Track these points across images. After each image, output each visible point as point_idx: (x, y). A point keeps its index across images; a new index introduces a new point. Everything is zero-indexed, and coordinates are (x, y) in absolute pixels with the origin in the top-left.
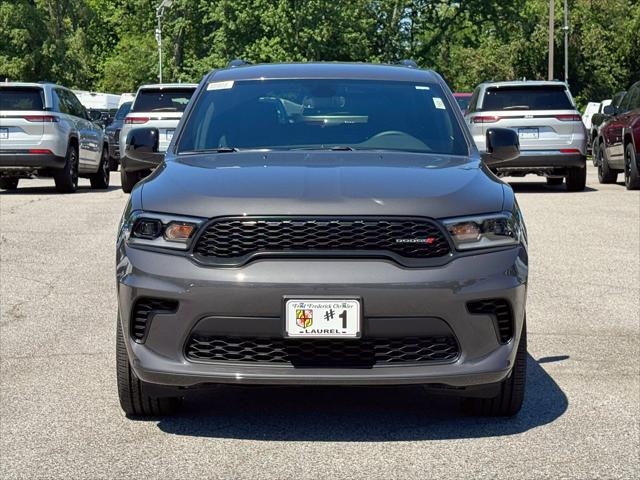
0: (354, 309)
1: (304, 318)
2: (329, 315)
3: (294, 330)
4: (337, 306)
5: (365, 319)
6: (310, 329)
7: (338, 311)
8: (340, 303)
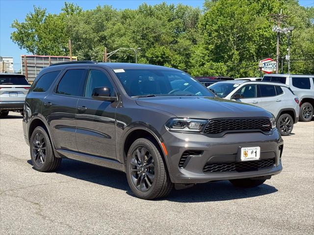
0: (258, 149)
1: (246, 154)
2: (252, 152)
3: (243, 158)
4: (254, 149)
5: (261, 153)
6: (247, 158)
7: (254, 151)
8: (255, 148)
